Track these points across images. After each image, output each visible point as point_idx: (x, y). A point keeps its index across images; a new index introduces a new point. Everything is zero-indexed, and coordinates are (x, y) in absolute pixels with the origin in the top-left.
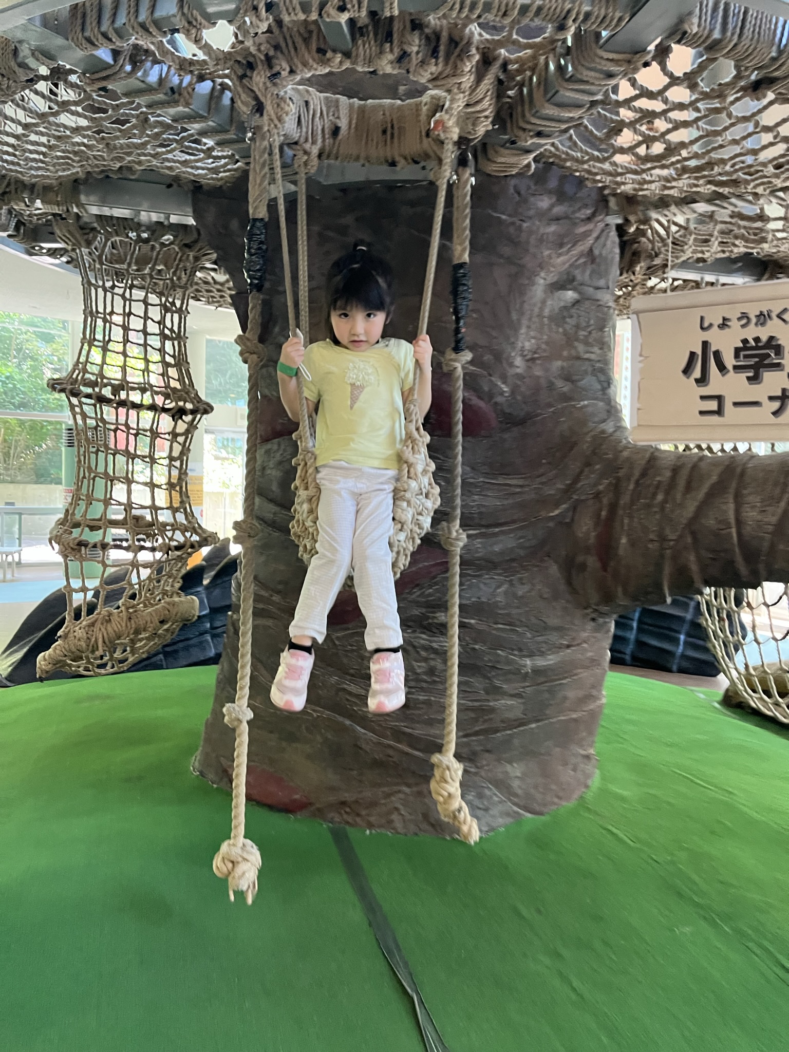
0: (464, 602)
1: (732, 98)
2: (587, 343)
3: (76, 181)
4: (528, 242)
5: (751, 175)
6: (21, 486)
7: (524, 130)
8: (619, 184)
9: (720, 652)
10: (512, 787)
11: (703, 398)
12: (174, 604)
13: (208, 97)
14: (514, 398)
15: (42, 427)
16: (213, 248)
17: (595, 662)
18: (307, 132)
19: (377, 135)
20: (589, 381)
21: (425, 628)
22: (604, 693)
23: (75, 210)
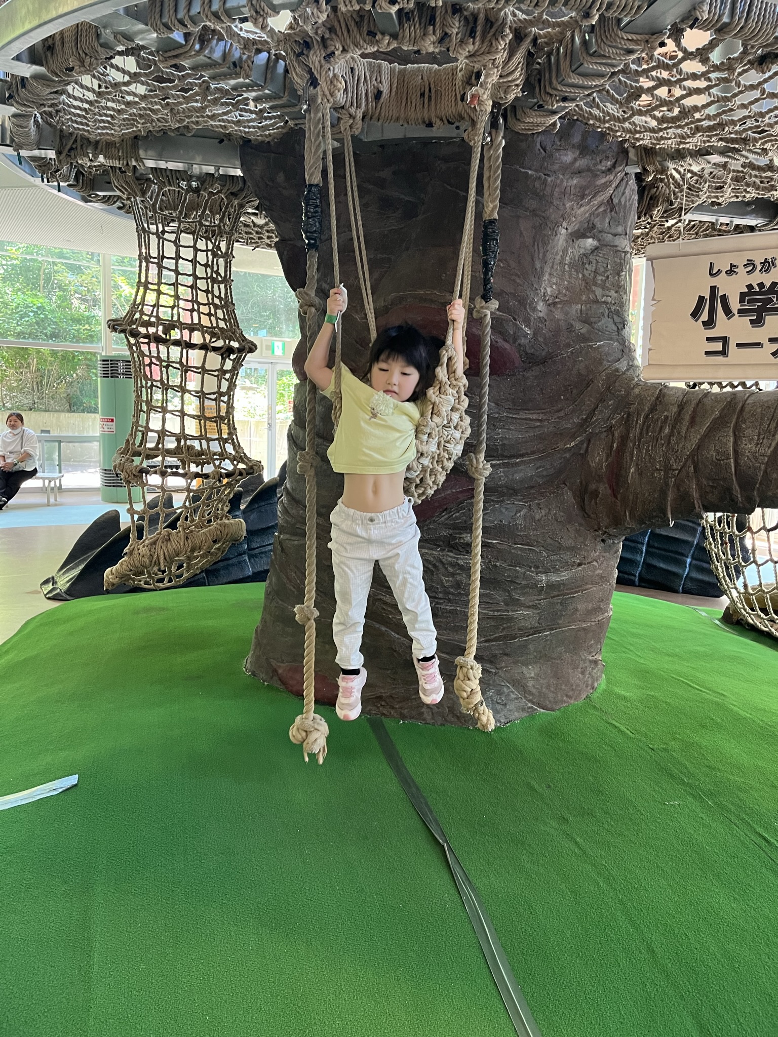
0: (487, 524)
1: (739, 70)
2: (603, 287)
3: (136, 137)
4: (552, 195)
5: (760, 133)
6: (56, 415)
7: (551, 95)
8: (638, 140)
9: (722, 573)
10: (527, 686)
11: (709, 339)
12: (225, 525)
13: (263, 68)
14: (536, 340)
15: (74, 357)
16: (257, 196)
17: (604, 579)
18: (352, 97)
19: (415, 98)
20: (607, 323)
21: (452, 547)
22: (611, 606)
23: (134, 163)
